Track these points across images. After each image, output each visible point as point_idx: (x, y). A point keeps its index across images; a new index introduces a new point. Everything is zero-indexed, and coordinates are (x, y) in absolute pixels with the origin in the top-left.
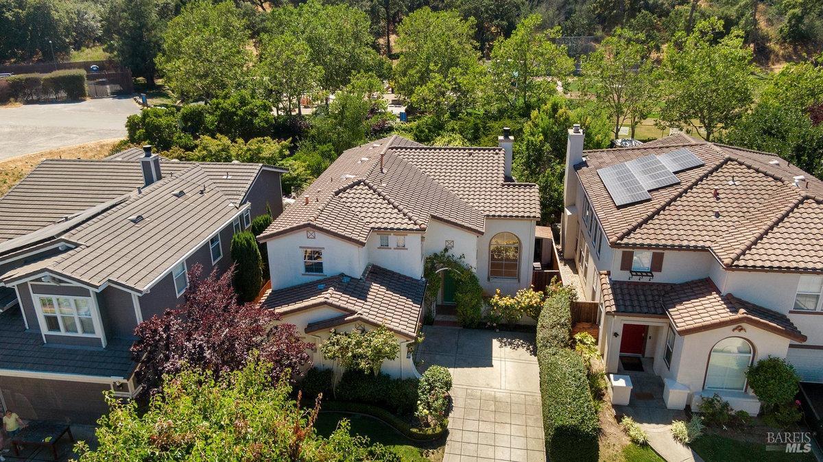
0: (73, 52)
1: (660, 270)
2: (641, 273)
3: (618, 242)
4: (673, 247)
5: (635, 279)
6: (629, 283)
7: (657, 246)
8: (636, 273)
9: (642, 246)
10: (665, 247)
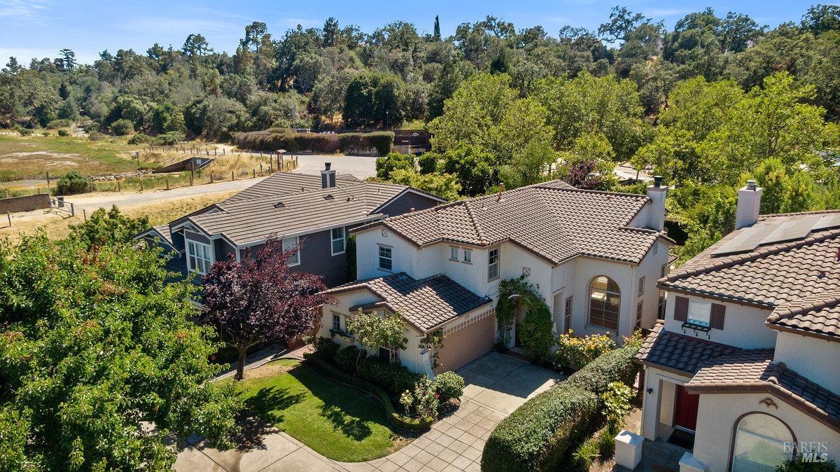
0: (405, 123)
1: (721, 327)
2: (696, 327)
3: (667, 282)
4: (740, 301)
5: (690, 333)
6: (682, 337)
7: (721, 297)
8: (690, 326)
9: (702, 294)
10: (730, 299)
